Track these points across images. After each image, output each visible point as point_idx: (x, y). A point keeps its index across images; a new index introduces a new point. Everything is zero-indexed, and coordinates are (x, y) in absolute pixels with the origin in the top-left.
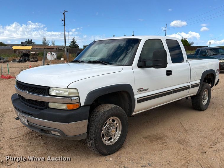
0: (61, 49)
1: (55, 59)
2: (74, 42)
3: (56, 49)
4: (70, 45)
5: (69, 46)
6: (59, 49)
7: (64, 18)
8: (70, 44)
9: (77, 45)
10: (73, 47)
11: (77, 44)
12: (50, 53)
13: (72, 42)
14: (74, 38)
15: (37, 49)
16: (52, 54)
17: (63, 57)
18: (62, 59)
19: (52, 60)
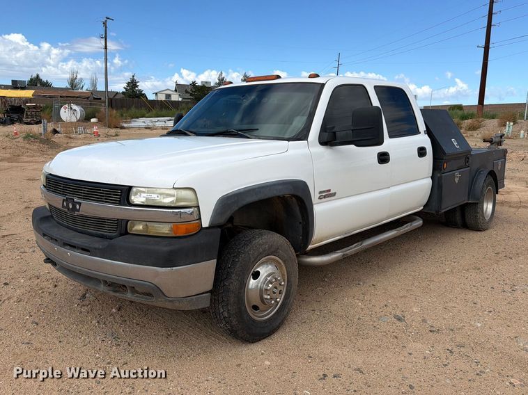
0: (100, 99)
1: (79, 121)
2: (133, 84)
3: (88, 98)
4: (124, 90)
5: (123, 93)
6: (95, 99)
7: (106, 34)
8: (125, 88)
9: (140, 91)
10: (130, 96)
11: (140, 88)
12: (67, 106)
13: (128, 84)
14: (133, 76)
15: (44, 96)
16: (71, 108)
17: (97, 114)
18: (93, 120)
19: (71, 122)
